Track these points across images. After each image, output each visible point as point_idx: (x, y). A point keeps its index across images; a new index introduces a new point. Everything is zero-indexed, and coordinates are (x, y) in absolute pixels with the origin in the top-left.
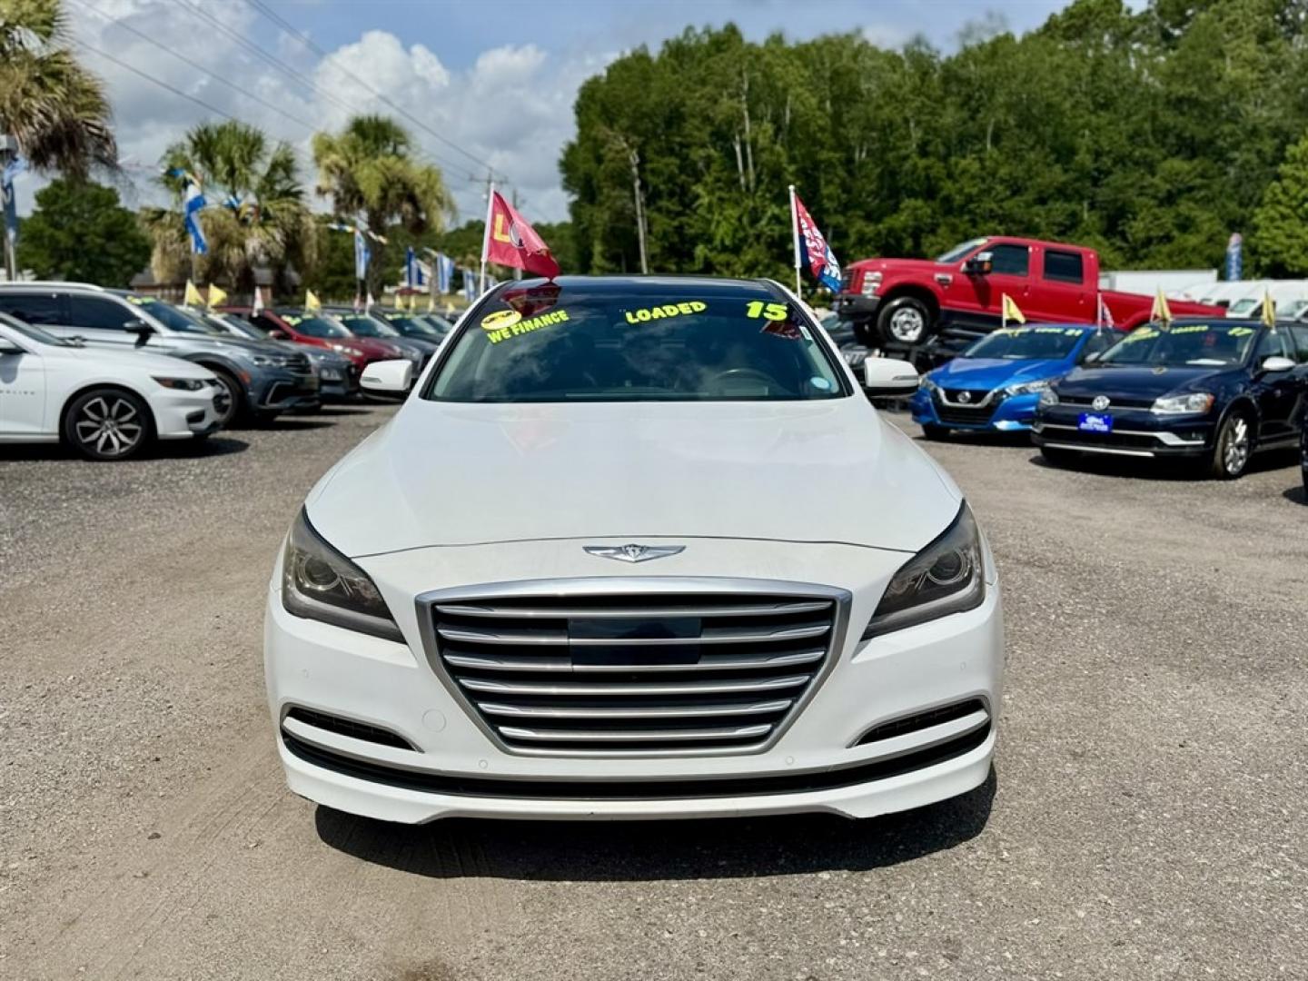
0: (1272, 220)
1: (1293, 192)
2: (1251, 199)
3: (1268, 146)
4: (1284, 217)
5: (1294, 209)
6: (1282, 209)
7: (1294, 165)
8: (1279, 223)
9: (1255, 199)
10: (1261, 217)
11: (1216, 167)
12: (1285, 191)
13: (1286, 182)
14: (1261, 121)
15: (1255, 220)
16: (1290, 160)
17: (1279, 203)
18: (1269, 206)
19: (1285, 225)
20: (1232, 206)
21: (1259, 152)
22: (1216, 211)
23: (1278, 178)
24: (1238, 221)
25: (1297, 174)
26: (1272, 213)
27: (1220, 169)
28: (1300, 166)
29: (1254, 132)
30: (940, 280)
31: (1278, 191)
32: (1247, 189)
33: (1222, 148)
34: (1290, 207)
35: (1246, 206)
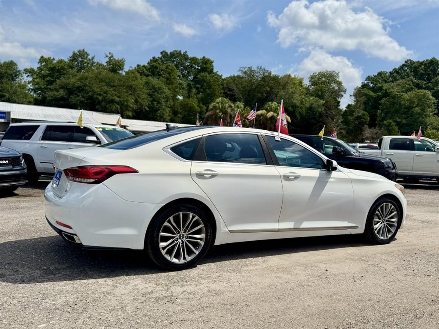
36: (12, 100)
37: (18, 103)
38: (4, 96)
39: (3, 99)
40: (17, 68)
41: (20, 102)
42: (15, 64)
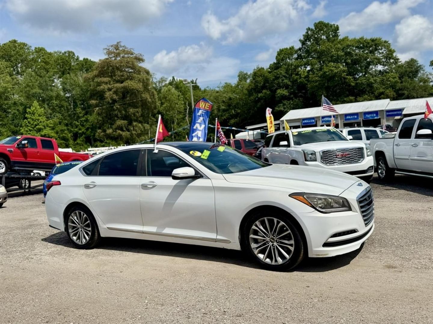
0: (27, 131)
1: (32, 123)
2: (18, 124)
3: (21, 108)
4: (30, 131)
5: (33, 128)
6: (29, 128)
7: (30, 115)
8: (29, 132)
9: (20, 125)
10: (23, 130)
11: (4, 114)
12: (29, 123)
13: (29, 120)
14: (17, 101)
15: (21, 131)
16: (29, 113)
17: (28, 126)
18: (25, 127)
19: (31, 133)
20: (12, 127)
21: (18, 110)
22: (7, 128)
23: (26, 118)
24: (15, 132)
25: (32, 117)
26: (26, 129)
27: (6, 115)
28: (32, 115)
29: (15, 104)
30: (9, 150)
31: (27, 122)
32: (16, 121)
33: (5, 108)
34: (32, 127)
35: (17, 127)
36: (411, 96)
37: (417, 98)
38: (404, 94)
39: (403, 97)
40: (418, 64)
41: (419, 96)
42: (416, 61)
